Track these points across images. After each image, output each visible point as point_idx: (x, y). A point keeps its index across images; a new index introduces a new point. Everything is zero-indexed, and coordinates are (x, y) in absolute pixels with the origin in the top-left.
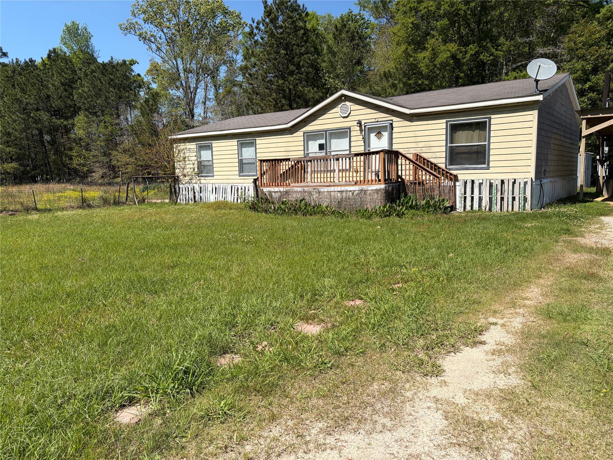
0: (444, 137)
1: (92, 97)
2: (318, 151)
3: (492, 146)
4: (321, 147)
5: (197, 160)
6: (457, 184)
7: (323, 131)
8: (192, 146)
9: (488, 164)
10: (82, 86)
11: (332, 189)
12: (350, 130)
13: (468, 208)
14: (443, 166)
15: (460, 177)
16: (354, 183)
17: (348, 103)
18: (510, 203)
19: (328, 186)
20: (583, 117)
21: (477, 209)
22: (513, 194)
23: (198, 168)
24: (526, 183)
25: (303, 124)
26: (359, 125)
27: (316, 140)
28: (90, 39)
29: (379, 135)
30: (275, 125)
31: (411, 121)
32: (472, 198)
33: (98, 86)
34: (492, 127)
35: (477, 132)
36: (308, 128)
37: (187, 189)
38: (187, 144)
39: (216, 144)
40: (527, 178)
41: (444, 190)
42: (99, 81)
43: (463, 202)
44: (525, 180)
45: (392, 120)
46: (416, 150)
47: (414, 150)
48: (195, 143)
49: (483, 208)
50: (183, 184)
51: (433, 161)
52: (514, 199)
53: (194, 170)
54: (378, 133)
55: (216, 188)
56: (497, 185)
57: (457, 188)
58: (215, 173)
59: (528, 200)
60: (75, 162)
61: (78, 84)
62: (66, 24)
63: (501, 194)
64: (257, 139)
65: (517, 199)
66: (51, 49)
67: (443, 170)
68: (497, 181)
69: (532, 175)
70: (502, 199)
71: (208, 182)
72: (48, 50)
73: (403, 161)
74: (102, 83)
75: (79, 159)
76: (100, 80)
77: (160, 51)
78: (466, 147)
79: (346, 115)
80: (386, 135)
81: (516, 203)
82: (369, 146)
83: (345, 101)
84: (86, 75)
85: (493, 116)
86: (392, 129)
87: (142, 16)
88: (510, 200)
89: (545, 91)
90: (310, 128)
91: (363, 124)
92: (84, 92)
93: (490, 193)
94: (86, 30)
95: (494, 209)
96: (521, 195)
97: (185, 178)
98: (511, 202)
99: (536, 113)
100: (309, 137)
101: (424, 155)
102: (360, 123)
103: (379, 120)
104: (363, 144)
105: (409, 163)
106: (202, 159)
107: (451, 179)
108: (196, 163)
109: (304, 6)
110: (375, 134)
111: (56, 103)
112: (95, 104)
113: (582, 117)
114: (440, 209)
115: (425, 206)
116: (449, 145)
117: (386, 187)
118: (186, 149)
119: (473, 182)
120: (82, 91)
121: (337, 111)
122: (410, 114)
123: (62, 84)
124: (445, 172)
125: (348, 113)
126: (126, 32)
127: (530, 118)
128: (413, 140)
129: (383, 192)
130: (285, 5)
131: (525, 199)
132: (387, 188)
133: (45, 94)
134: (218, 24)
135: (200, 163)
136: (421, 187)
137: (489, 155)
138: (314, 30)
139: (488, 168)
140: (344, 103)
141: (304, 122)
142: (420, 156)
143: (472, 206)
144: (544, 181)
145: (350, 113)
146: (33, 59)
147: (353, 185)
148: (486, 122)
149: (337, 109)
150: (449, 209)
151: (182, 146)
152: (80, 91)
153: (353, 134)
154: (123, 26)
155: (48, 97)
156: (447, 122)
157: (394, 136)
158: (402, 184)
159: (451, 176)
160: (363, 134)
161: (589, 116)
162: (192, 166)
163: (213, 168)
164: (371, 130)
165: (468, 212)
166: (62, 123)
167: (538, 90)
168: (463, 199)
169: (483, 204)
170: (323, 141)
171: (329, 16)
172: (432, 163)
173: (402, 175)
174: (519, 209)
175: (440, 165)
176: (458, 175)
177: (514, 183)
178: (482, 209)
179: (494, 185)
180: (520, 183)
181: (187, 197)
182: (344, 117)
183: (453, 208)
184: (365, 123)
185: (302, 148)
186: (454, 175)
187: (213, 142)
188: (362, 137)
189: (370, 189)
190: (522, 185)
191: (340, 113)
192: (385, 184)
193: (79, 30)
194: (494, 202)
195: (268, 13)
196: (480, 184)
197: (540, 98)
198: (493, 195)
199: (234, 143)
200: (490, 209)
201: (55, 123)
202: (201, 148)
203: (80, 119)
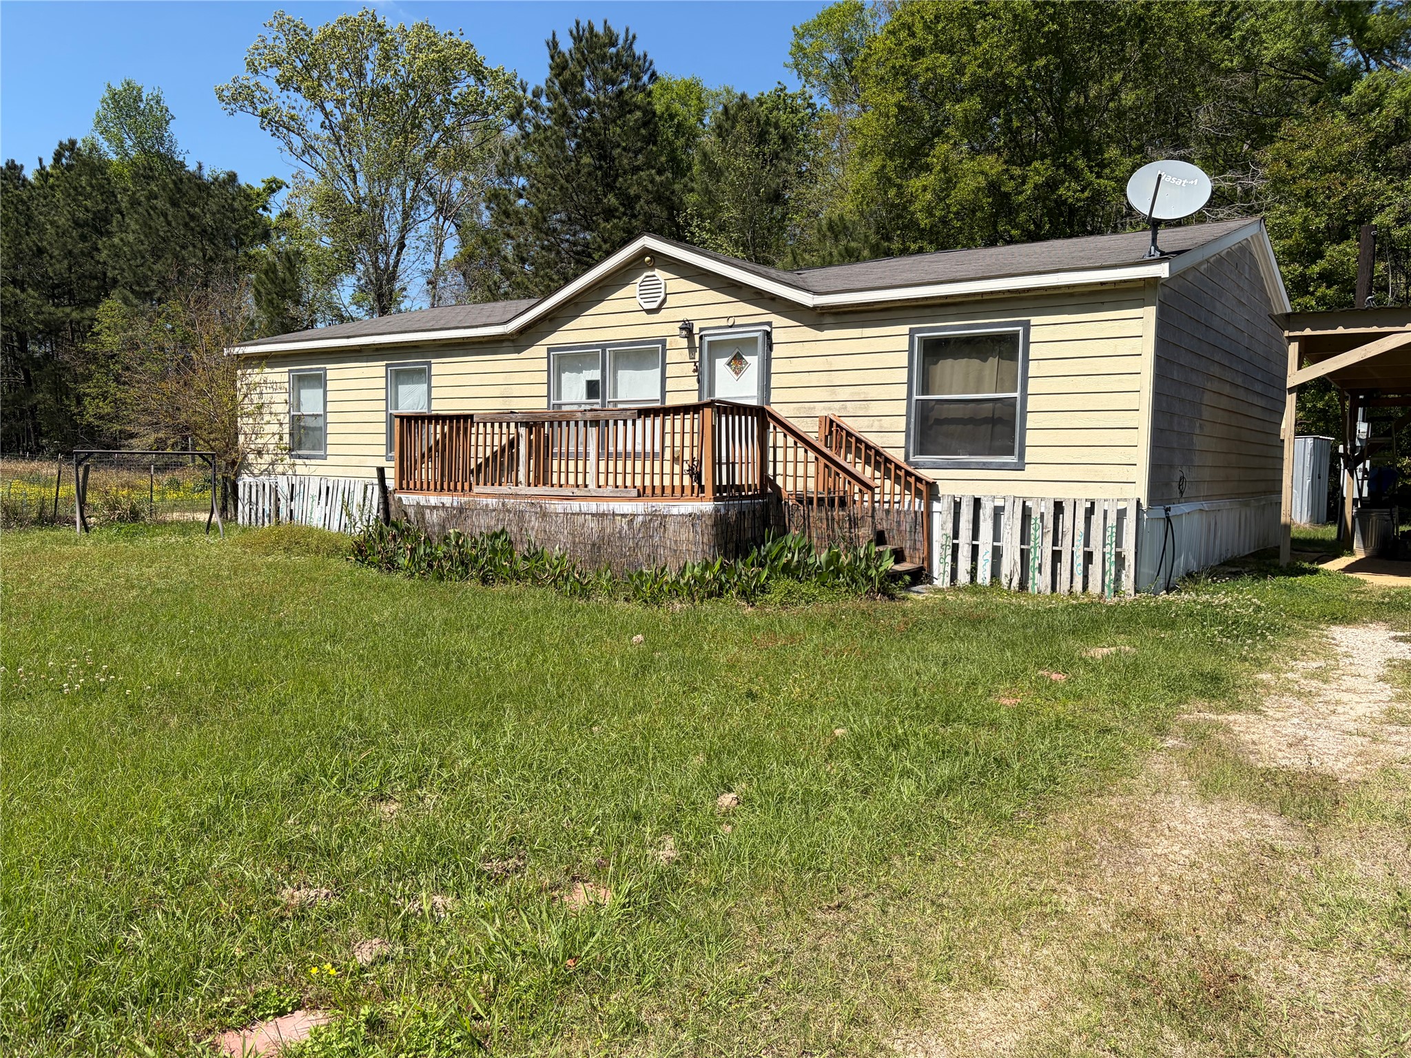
0: (903, 375)
1: (143, 257)
2: (584, 400)
3: (1032, 403)
4: (593, 389)
5: (289, 412)
6: (936, 506)
7: (597, 346)
8: (279, 375)
9: (1022, 456)
10: (123, 228)
11: (575, 506)
12: (664, 346)
13: (963, 578)
14: (898, 456)
15: (944, 489)
16: (634, 493)
17: (660, 274)
18: (1079, 570)
19: (567, 498)
20: (1292, 334)
21: (987, 582)
22: (1087, 543)
23: (291, 434)
24: (1121, 514)
25: (545, 326)
26: (684, 333)
27: (580, 371)
28: (167, 123)
29: (737, 361)
30: (477, 327)
31: (819, 327)
32: (975, 549)
33: (158, 230)
34: (1034, 351)
35: (993, 362)
36: (560, 337)
37: (261, 488)
38: (267, 370)
39: (335, 373)
40: (1125, 500)
41: (899, 523)
42: (162, 219)
43: (949, 559)
44: (1121, 506)
45: (769, 324)
46: (830, 409)
47: (825, 408)
48: (286, 369)
49: (1004, 581)
50: (255, 476)
51: (874, 440)
52: (1088, 557)
53: (281, 439)
54: (734, 358)
55: (328, 488)
56: (1042, 515)
57: (936, 519)
58: (330, 449)
59: (1127, 564)
60: (92, 410)
61: (114, 224)
62: (109, 86)
63: (1055, 543)
64: (433, 361)
65: (1097, 558)
66: (65, 141)
67: (898, 467)
68: (1043, 503)
69: (1141, 491)
70: (1057, 556)
71: (311, 471)
72: (58, 143)
73: (780, 437)
74: (169, 224)
75: (101, 404)
76: (165, 216)
77: (312, 152)
78: (962, 406)
79: (654, 306)
80: (753, 362)
81: (1095, 569)
82: (711, 391)
83: (652, 268)
84: (134, 203)
85: (1034, 320)
86: (771, 349)
87: (276, 72)
88: (1079, 561)
89: (1179, 253)
90: (566, 335)
91: (696, 330)
92: (124, 245)
93: (1024, 538)
94: (158, 102)
95: (1034, 584)
96: (1108, 547)
97: (259, 460)
98: (1081, 568)
99: (1149, 314)
100: (564, 360)
101: (849, 424)
102: (687, 328)
103: (739, 321)
104: (696, 386)
105: (796, 443)
106: (305, 410)
107: (918, 493)
108: (287, 420)
109: (645, 56)
110: (726, 360)
111: (57, 268)
112: (150, 273)
113: (1286, 333)
114: (870, 579)
115: (827, 569)
116: (915, 397)
117: (717, 510)
118: (265, 382)
119: (977, 502)
120: (122, 240)
121: (630, 295)
122: (815, 308)
123: (77, 224)
124: (902, 473)
125: (659, 300)
126: (234, 106)
127: (1133, 328)
128: (823, 379)
129: (709, 522)
130: (598, 51)
131: (1120, 560)
132: (723, 511)
133: (31, 244)
134: (456, 98)
135: (296, 421)
136: (823, 515)
137: (1024, 429)
138: (672, 117)
139: (1020, 467)
140: (650, 273)
141: (551, 320)
142: (838, 425)
143: (973, 573)
144: (1176, 510)
145: (664, 301)
146: (18, 163)
147: (630, 499)
148: (1015, 336)
149: (632, 289)
150: (907, 578)
151: (255, 375)
152: (116, 240)
153: (671, 356)
154: (226, 93)
155: (40, 251)
156: (912, 333)
157: (776, 366)
158: (775, 501)
159: (919, 485)
160: (697, 359)
161: (1308, 332)
162: (276, 428)
163: (326, 434)
164: (717, 348)
165: (964, 589)
166: (68, 315)
167: (1156, 249)
168: (949, 552)
169: (1005, 569)
170: (595, 375)
171: (728, 92)
172: (868, 447)
173: (775, 475)
174: (1103, 590)
175: (890, 453)
176: (938, 482)
177: (1090, 512)
178: (1000, 583)
179: (1035, 515)
180: (1105, 512)
181: (260, 511)
182: (649, 311)
183: (921, 576)
184: (701, 329)
185: (543, 390)
186: (927, 483)
187: (328, 366)
188: (692, 366)
189: (675, 511)
190: (1112, 520)
191: (638, 298)
192: (716, 499)
193: (141, 101)
194: (1034, 564)
195: (559, 66)
196: (998, 512)
197: (1162, 270)
198: (1032, 544)
199: (377, 369)
200: (1023, 585)
201: (50, 314)
202: (301, 381)
203: (110, 310)
